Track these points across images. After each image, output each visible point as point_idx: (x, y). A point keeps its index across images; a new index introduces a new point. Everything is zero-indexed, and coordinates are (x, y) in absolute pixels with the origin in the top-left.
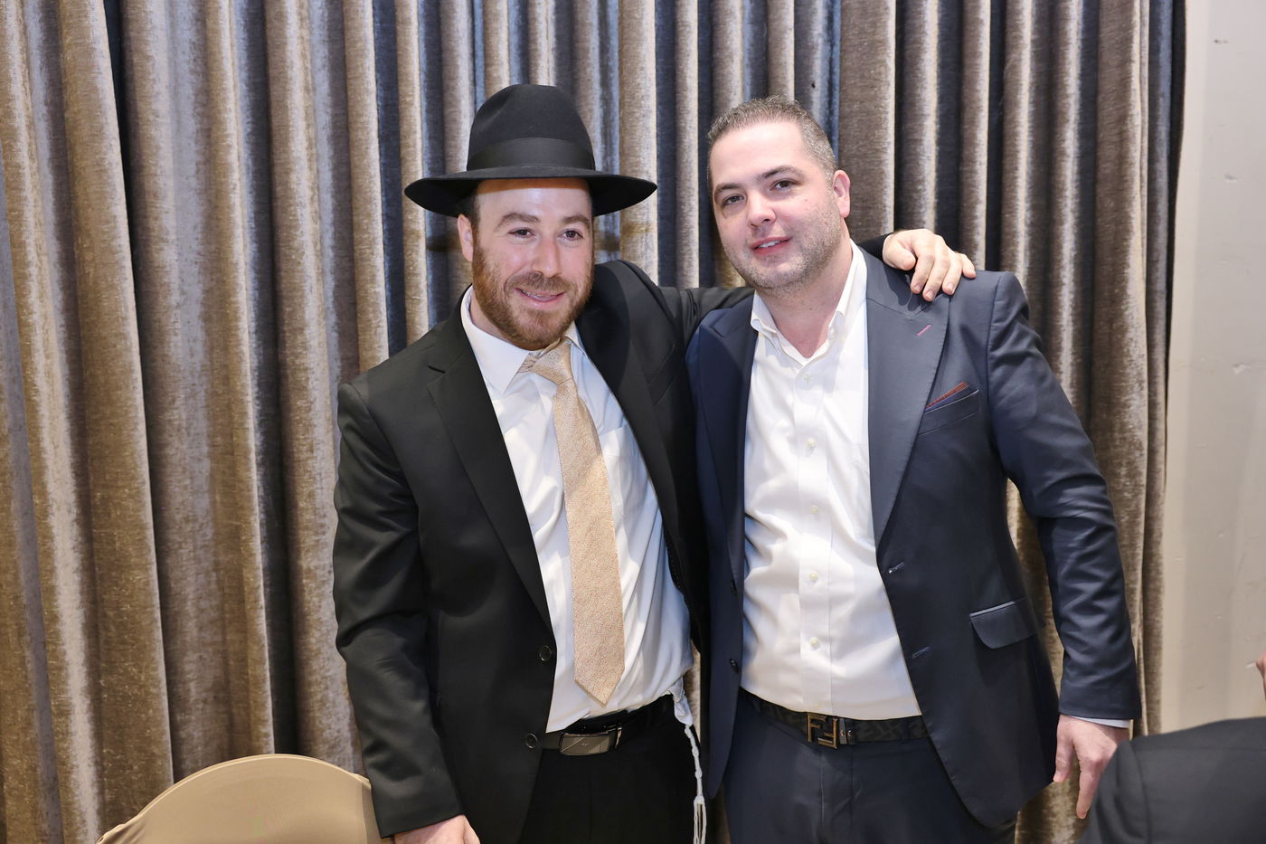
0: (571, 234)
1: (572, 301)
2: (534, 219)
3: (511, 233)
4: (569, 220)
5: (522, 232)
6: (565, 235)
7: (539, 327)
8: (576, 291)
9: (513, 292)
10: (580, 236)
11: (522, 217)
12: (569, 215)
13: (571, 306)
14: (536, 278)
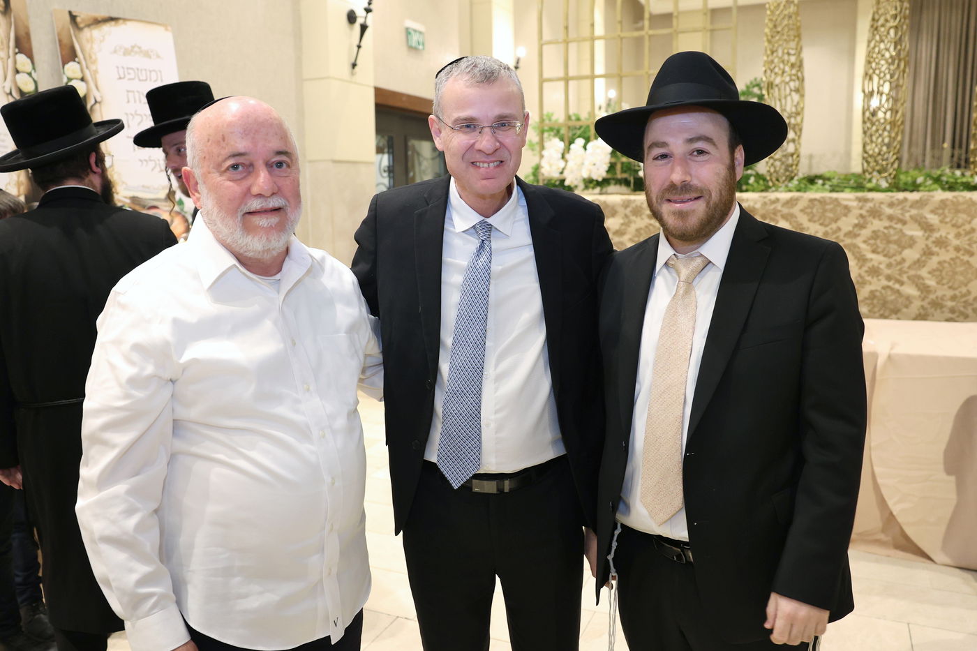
0: (701, 152)
1: (708, 203)
2: (664, 144)
3: (656, 159)
4: (691, 141)
5: (664, 156)
6: (695, 153)
7: (682, 224)
8: (711, 195)
9: (663, 203)
10: (707, 153)
11: (656, 144)
12: (690, 137)
13: (707, 206)
14: (672, 187)
